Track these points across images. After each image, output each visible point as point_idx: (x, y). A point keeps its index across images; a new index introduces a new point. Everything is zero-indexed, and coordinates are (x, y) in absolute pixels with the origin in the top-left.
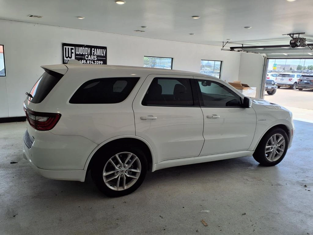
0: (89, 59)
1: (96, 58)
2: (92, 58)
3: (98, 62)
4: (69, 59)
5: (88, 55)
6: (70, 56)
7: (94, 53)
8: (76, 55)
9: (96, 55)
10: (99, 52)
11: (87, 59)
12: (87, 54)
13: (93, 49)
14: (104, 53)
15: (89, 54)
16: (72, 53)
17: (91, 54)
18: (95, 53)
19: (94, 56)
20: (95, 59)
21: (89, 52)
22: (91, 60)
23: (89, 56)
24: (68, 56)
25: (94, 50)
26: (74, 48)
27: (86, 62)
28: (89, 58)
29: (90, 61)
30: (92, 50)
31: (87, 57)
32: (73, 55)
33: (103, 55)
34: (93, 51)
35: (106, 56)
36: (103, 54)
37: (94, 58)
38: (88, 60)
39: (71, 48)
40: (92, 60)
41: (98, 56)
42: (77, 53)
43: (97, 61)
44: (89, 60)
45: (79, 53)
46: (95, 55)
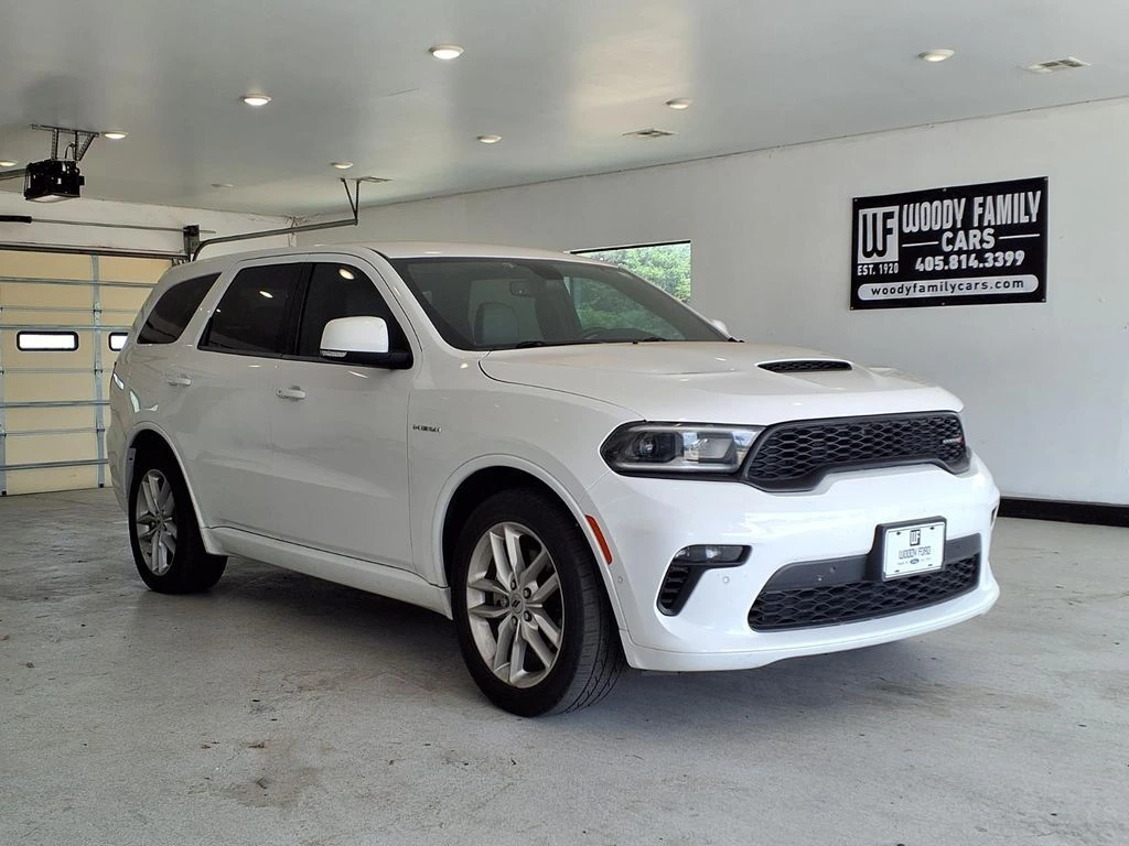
0: (960, 249)
1: (992, 239)
2: (974, 242)
3: (1000, 259)
4: (875, 259)
5: (954, 230)
6: (880, 248)
7: (981, 217)
8: (903, 237)
9: (993, 223)
10: (1006, 210)
11: (951, 247)
12: (949, 225)
13: (978, 200)
14: (1034, 210)
15: (959, 226)
16: (887, 231)
17: (967, 225)
18: (989, 217)
19: (981, 228)
20: (985, 246)
21: (959, 217)
22: (968, 253)
23: (961, 234)
24: (875, 249)
25: (982, 205)
26: (895, 209)
27: (946, 262)
28: (960, 243)
29: (964, 257)
30: (976, 205)
31: (951, 241)
32: (893, 240)
33: (1025, 219)
34: (977, 211)
35: (1040, 225)
36: (1027, 212)
37: (982, 241)
38: (952, 253)
39: (884, 214)
40: (974, 251)
41: (1000, 230)
42: (906, 230)
43: (993, 250)
44: (960, 252)
45: (915, 230)
46: (989, 226)
